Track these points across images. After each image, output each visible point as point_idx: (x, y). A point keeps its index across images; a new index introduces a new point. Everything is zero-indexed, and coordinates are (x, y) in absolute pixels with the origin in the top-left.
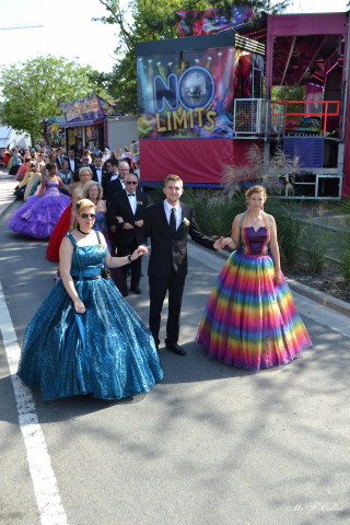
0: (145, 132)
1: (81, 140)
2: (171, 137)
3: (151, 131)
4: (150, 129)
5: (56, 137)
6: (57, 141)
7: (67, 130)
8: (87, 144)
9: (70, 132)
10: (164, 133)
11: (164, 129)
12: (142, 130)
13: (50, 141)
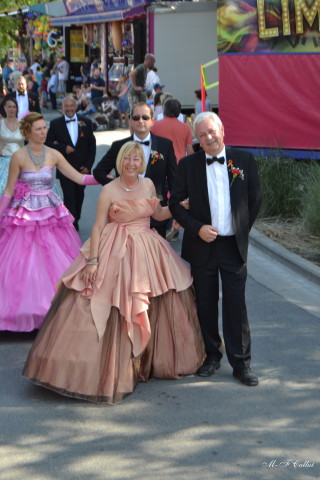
0: (232, 39)
1: (97, 51)
2: (289, 49)
3: (246, 38)
4: (244, 31)
5: (44, 46)
6: (46, 55)
7: (67, 32)
8: (110, 62)
9: (74, 37)
10: (274, 41)
11: (274, 32)
12: (225, 35)
13: (32, 55)
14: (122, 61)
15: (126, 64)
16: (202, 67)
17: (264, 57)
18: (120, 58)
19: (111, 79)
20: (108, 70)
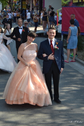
0: (66, 3)
1: (30, 6)
2: (81, 6)
3: (69, 3)
4: (69, 1)
5: (16, 5)
6: (16, 7)
10: (77, 4)
11: (77, 1)
12: (64, 2)
13: (12, 7)
14: (36, 9)
15: (37, 10)
16: (57, 11)
17: (74, 8)
18: (35, 8)
19: (33, 14)
20: (32, 11)
